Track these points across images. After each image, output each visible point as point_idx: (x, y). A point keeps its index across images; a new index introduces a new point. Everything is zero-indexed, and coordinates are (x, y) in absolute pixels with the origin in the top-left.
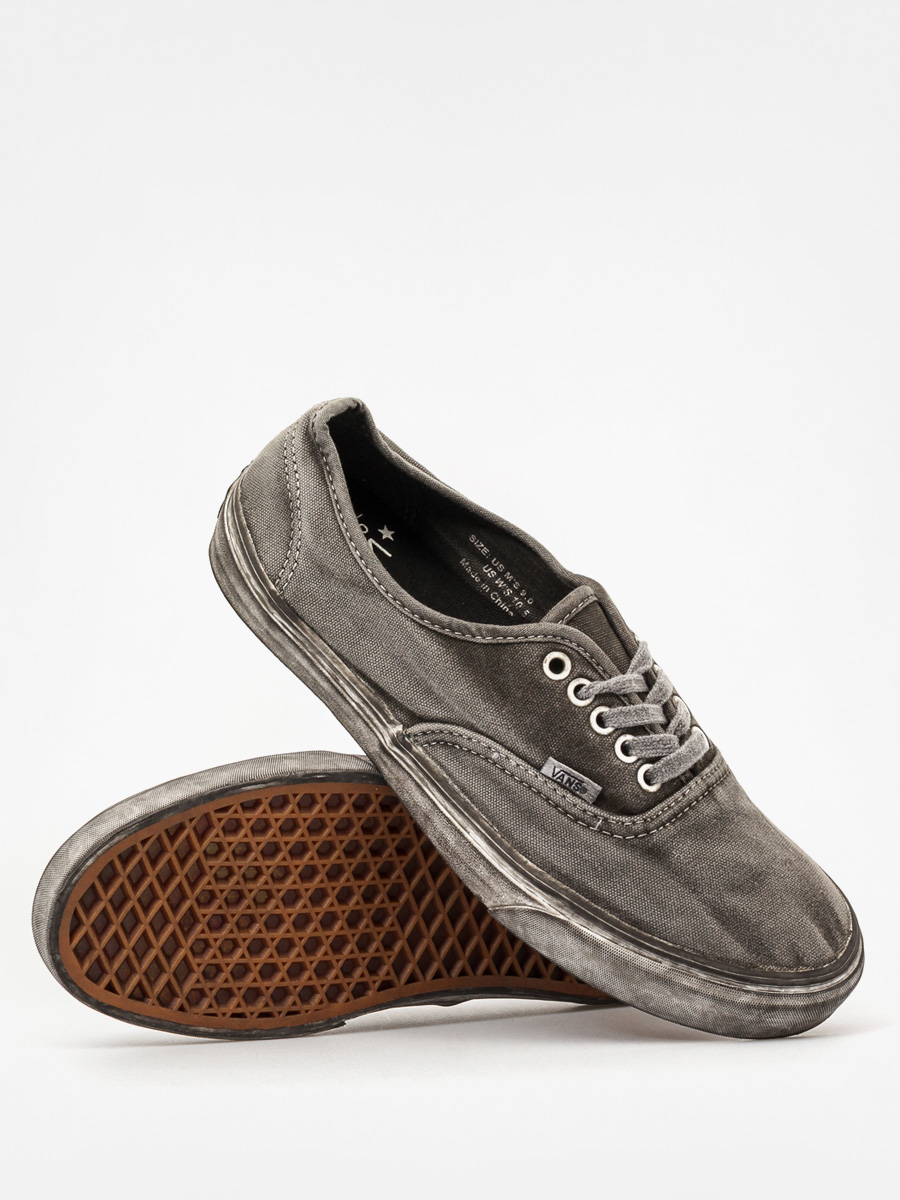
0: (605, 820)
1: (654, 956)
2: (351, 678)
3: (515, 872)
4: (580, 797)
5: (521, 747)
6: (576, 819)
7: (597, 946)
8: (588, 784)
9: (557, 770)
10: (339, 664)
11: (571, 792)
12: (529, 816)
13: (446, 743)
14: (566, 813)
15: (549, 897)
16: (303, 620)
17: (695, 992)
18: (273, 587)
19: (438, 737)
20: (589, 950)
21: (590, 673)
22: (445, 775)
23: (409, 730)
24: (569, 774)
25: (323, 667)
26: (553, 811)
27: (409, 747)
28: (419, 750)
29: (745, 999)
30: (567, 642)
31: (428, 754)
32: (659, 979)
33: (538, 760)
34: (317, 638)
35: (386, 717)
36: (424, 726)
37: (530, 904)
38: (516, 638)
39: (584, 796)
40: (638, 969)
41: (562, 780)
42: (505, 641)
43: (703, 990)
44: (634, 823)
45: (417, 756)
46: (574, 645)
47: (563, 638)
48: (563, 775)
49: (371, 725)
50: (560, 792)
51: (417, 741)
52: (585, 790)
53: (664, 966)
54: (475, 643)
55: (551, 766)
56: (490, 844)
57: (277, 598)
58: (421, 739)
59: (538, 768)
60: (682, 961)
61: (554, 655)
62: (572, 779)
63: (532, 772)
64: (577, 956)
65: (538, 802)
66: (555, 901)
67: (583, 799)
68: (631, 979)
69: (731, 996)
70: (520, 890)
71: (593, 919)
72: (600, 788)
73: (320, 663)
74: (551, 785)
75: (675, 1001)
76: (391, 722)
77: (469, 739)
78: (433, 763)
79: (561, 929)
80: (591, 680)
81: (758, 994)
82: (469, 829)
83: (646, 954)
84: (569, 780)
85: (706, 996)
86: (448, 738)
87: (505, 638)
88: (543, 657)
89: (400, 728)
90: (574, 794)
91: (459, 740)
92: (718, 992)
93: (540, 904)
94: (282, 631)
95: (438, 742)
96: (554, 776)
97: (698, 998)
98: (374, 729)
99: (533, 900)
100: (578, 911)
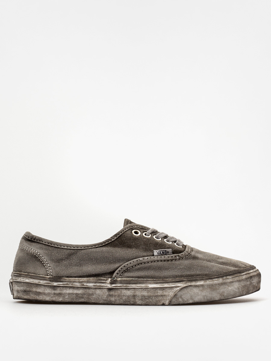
0: (178, 256)
1: (217, 279)
2: (87, 280)
3: (169, 284)
4: (169, 255)
5: (145, 254)
6: (172, 260)
7: (202, 286)
8: (168, 250)
9: (158, 252)
10: (81, 279)
11: (165, 255)
12: (160, 268)
13: (125, 271)
14: (168, 261)
15: (181, 283)
16: (63, 277)
17: (233, 282)
18: (48, 277)
19: (122, 271)
20: (201, 288)
21: (145, 230)
22: (131, 279)
23: (113, 277)
24: (161, 251)
25: (77, 285)
26: (165, 263)
27: (116, 281)
28: (119, 279)
29: (244, 277)
30: (134, 227)
31: (123, 277)
32: (222, 284)
33: (151, 254)
34: (70, 278)
35: (104, 280)
36: (117, 272)
37: (178, 288)
38: (121, 233)
39: (169, 253)
40: (216, 284)
41: (161, 253)
42: (120, 235)
43: (234, 280)
44: (185, 253)
45: (120, 281)
46: (136, 227)
47: (132, 226)
48: (160, 252)
49: (101, 287)
50: (163, 257)
51: (117, 277)
52: (168, 252)
53: (220, 280)
54: (113, 241)
55: (156, 252)
56: (157, 283)
57: (52, 278)
58: (118, 276)
59: (153, 255)
60: (224, 276)
61: (133, 231)
62: (163, 251)
63: (152, 257)
64: (200, 293)
65: (160, 263)
66: (184, 283)
67: (169, 254)
68: (216, 289)
69: (241, 278)
70: (173, 287)
71: (196, 280)
72: (171, 249)
73: (75, 285)
74: (159, 257)
75: (230, 288)
76: (106, 280)
77: (130, 263)
78: (125, 279)
79: (191, 288)
80: (146, 232)
81: (246, 274)
82: (148, 285)
83: (215, 280)
84: (162, 252)
85: (236, 281)
86: (124, 269)
87: (119, 235)
88: (132, 232)
89: (110, 279)
90: (166, 255)
91: (128, 266)
92: (237, 279)
93: (181, 286)
94: (59, 286)
95: (123, 273)
96: (158, 254)
97: (234, 283)
98: (103, 287)
99: (178, 287)
100: (191, 281)
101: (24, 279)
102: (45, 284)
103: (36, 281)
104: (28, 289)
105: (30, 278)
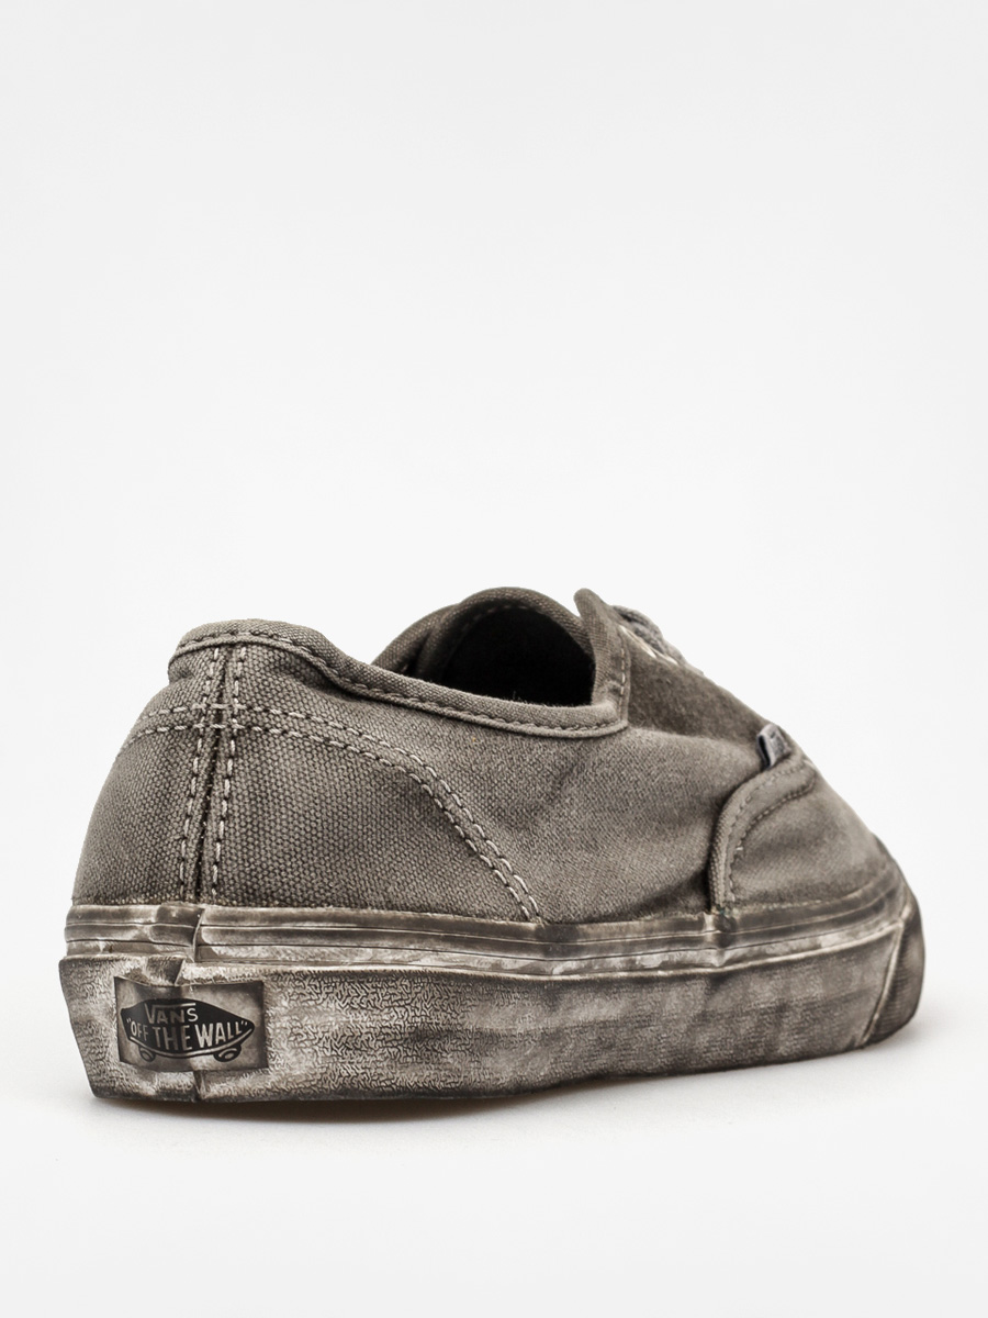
2: (645, 932)
10: (628, 930)
16: (578, 923)
18: (529, 926)
23: (720, 901)
25: (617, 969)
31: (744, 902)
34: (597, 927)
35: (693, 926)
45: (744, 923)
49: (688, 972)
56: (838, 923)
57: (545, 929)
73: (612, 969)
76: (700, 925)
82: (818, 941)
89: (708, 918)
94: (567, 984)
101: (406, 955)
102: (527, 977)
103: (478, 961)
104: (439, 1020)
105: (448, 946)
